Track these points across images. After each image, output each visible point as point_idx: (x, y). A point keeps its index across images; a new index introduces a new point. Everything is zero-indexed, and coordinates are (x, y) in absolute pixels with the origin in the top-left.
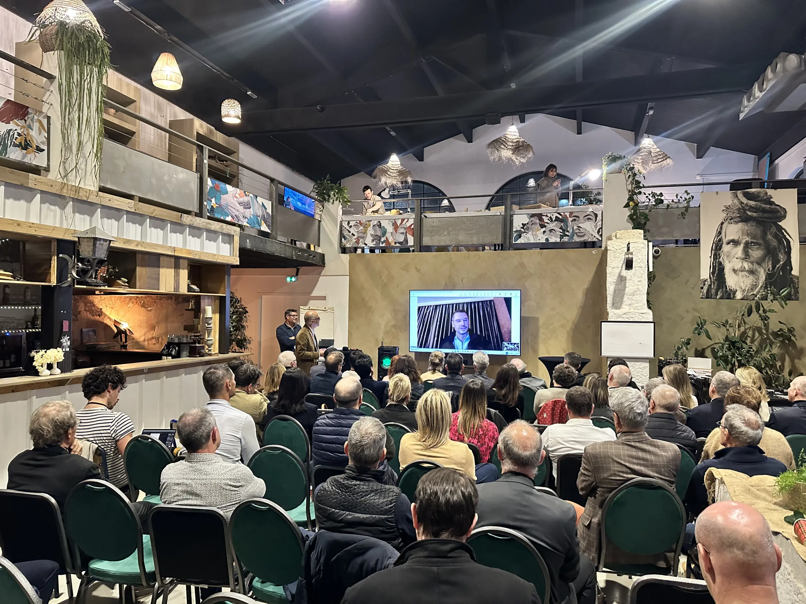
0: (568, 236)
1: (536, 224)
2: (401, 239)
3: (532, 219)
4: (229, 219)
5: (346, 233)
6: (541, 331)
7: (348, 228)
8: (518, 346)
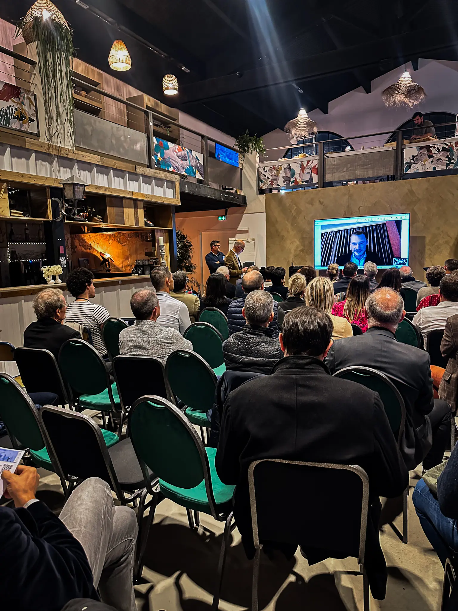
0: (453, 163)
1: (425, 155)
2: (307, 178)
3: (421, 151)
4: (171, 169)
5: (262, 177)
6: (427, 247)
7: (264, 173)
8: (406, 261)
